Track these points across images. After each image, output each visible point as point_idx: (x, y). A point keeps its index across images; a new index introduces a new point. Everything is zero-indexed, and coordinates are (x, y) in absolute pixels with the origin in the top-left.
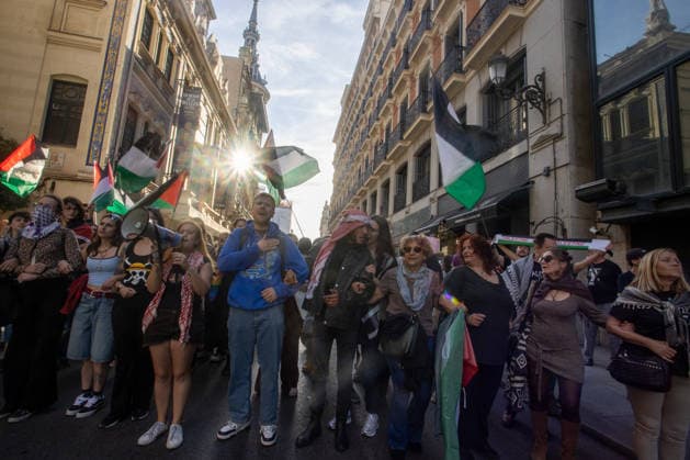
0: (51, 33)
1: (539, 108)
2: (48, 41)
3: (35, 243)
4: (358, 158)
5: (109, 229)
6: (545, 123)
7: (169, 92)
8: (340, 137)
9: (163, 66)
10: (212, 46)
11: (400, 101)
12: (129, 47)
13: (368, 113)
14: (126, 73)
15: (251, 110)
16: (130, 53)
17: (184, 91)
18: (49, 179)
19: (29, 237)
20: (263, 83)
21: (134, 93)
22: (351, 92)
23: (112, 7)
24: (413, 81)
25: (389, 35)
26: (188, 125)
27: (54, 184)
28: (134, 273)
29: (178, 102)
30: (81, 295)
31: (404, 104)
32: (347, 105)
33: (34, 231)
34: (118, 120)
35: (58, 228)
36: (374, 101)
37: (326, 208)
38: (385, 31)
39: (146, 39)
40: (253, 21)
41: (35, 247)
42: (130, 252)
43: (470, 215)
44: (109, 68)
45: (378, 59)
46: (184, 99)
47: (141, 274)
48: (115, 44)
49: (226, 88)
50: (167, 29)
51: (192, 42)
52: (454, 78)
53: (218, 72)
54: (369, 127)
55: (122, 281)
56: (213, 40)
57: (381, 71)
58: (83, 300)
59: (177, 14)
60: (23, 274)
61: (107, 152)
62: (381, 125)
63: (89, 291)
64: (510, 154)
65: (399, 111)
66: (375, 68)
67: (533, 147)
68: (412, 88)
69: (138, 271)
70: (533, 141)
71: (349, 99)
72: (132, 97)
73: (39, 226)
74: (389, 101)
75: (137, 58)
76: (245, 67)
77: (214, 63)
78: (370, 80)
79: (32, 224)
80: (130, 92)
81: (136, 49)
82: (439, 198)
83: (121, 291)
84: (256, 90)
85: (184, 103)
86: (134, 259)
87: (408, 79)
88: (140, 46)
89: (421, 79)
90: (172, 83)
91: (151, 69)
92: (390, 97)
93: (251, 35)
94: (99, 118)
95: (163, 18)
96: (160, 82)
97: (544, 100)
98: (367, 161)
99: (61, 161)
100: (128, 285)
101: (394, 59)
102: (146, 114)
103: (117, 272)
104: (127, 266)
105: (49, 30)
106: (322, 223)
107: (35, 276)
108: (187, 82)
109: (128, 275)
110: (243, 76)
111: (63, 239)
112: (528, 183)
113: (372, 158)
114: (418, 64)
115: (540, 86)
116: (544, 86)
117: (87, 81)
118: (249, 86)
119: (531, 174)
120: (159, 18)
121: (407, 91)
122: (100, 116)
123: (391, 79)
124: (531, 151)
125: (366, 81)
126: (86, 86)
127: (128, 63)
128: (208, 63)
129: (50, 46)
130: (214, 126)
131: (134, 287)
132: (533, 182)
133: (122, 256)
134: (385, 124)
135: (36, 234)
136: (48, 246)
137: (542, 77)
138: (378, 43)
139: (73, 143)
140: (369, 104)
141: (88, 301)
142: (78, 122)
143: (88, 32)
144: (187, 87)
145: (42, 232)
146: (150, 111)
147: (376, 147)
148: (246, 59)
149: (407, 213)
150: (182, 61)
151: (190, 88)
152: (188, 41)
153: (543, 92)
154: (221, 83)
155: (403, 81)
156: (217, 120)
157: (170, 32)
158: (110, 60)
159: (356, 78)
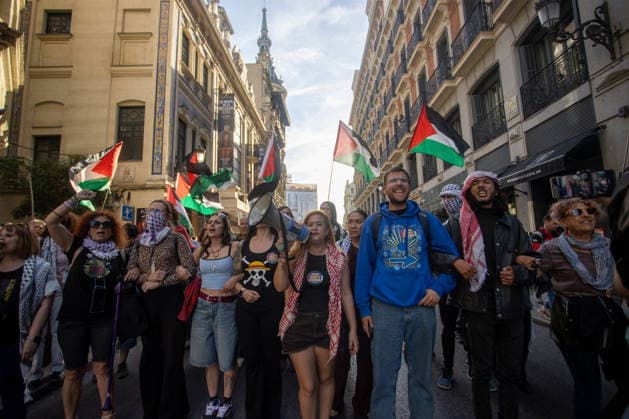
0: (114, 68)
1: (604, 44)
2: (113, 75)
3: (152, 250)
4: (378, 136)
5: (217, 226)
6: (614, 58)
7: (208, 101)
8: (356, 120)
9: (201, 80)
10: (237, 56)
11: (416, 74)
12: (174, 67)
13: (382, 92)
14: (174, 90)
15: (274, 108)
16: (176, 72)
17: (220, 99)
18: (125, 190)
19: (147, 244)
20: (279, 82)
21: (182, 107)
22: (361, 76)
23: (156, 35)
24: (429, 51)
25: (395, 14)
26: (226, 128)
27: (129, 194)
28: (254, 273)
29: (216, 109)
30: (197, 302)
31: (422, 76)
32: (358, 89)
33: (150, 238)
34: (172, 132)
35: (169, 233)
36: (387, 80)
37: (348, 186)
38: (391, 11)
39: (186, 59)
40: (264, 29)
41: (152, 254)
42: (245, 251)
43: (526, 172)
44: (160, 89)
45: (386, 39)
46: (220, 105)
47: (261, 273)
48: (162, 67)
49: (252, 91)
50: (200, 48)
51: (221, 54)
52: (482, 37)
53: (243, 77)
54: (386, 105)
55: (241, 282)
56: (237, 50)
57: (391, 49)
58: (199, 306)
59: (207, 33)
60: (146, 283)
61: (167, 161)
62: (399, 99)
63: (204, 296)
64: (567, 102)
65: (417, 84)
66: (384, 48)
67: (598, 89)
68: (429, 58)
69: (257, 270)
70: (597, 82)
71: (360, 83)
72: (181, 110)
73: (153, 232)
74: (404, 77)
75: (180, 76)
76: (265, 71)
77: (240, 70)
78: (380, 61)
79: (147, 231)
80: (179, 106)
81: (179, 68)
82: (476, 161)
83: (244, 295)
84: (275, 90)
85: (221, 108)
86: (253, 257)
87: (424, 50)
88: (182, 65)
89: (438, 47)
90: (209, 93)
91: (192, 84)
92: (406, 71)
93: (264, 43)
94: (157, 132)
95: (197, 38)
96: (200, 94)
97: (609, 33)
98: (387, 136)
99: (132, 173)
100: (249, 286)
101: (405, 35)
102: (193, 123)
103: (233, 272)
104: (245, 266)
105: (112, 65)
106: (346, 201)
107: (157, 284)
108: (221, 90)
109: (247, 275)
110: (263, 78)
111: (176, 244)
112: (598, 128)
113: (392, 133)
114: (433, 34)
115: (603, 18)
116: (607, 17)
117: (144, 103)
118: (270, 87)
119: (599, 118)
120: (193, 38)
121: (423, 63)
122: (158, 130)
123: (403, 55)
124: (595, 94)
125: (376, 62)
126: (144, 107)
127: (175, 81)
128: (236, 71)
129: (115, 79)
130: (246, 126)
131: (255, 288)
132: (604, 127)
133: (236, 254)
134: (403, 99)
135: (152, 240)
136: (163, 252)
137: (604, 8)
138: (384, 25)
139: (139, 158)
140: (383, 84)
141: (205, 307)
142: (141, 138)
143: (141, 62)
144: (222, 96)
145: (157, 237)
146: (195, 120)
147: (396, 123)
148: (264, 63)
149: (440, 180)
150: (215, 72)
151: (224, 95)
152: (218, 53)
153: (606, 24)
154: (247, 87)
155: (418, 54)
156: (247, 120)
157: (203, 48)
158: (160, 81)
159: (365, 62)
